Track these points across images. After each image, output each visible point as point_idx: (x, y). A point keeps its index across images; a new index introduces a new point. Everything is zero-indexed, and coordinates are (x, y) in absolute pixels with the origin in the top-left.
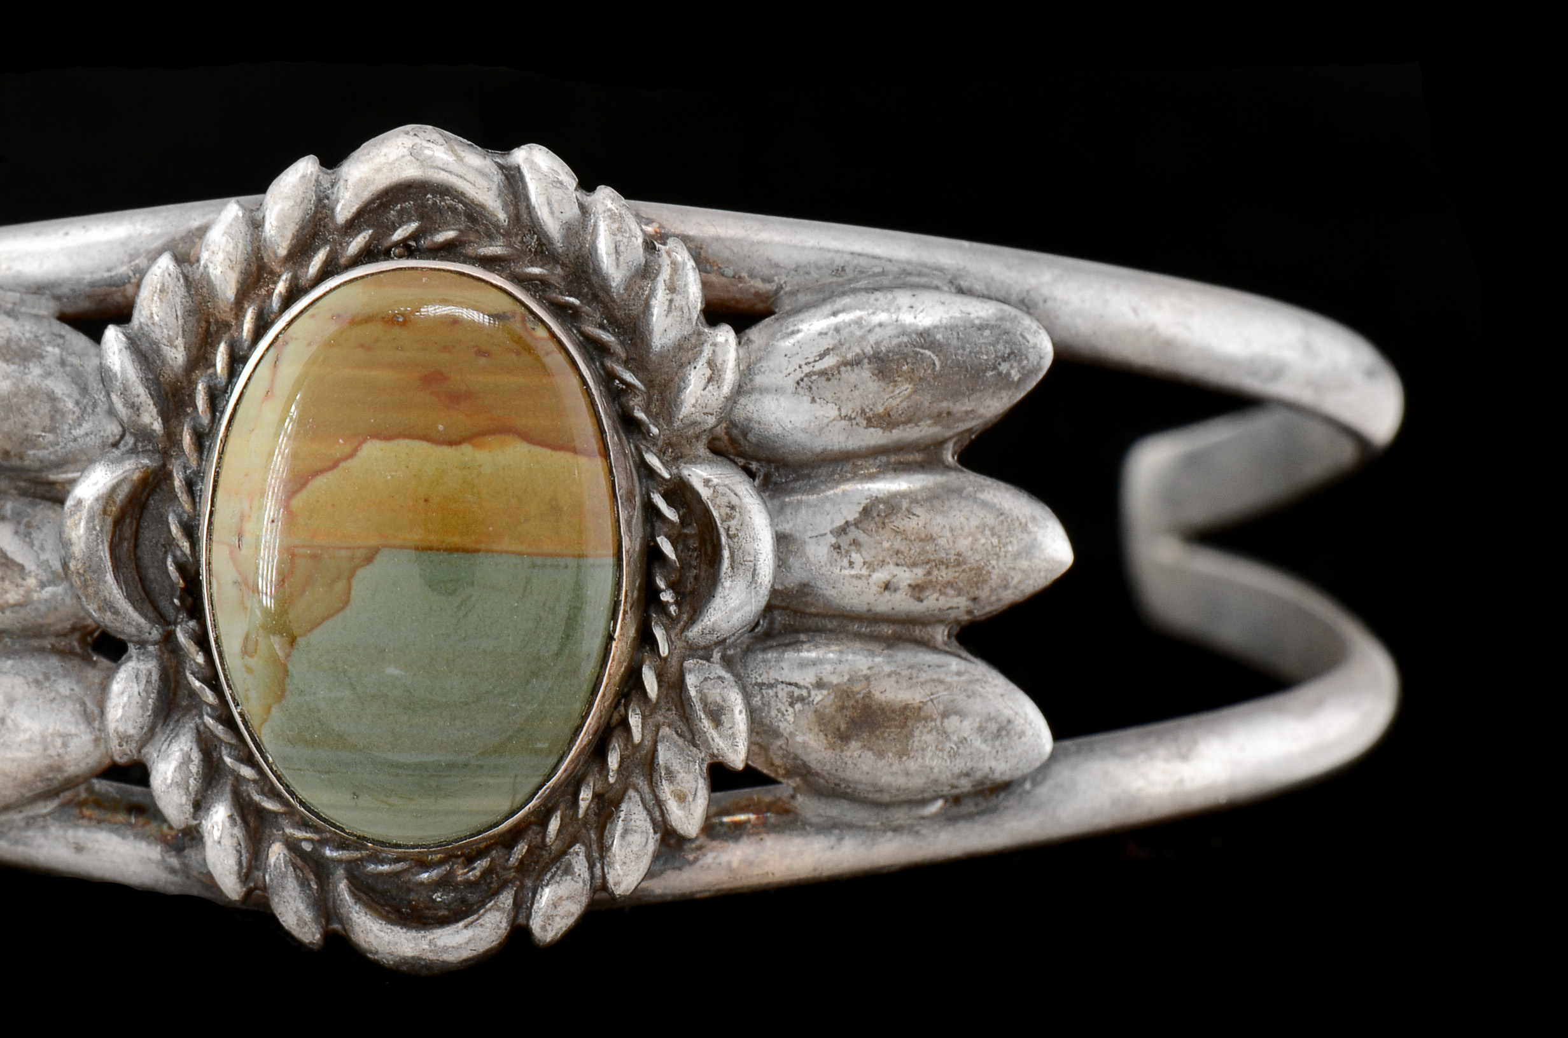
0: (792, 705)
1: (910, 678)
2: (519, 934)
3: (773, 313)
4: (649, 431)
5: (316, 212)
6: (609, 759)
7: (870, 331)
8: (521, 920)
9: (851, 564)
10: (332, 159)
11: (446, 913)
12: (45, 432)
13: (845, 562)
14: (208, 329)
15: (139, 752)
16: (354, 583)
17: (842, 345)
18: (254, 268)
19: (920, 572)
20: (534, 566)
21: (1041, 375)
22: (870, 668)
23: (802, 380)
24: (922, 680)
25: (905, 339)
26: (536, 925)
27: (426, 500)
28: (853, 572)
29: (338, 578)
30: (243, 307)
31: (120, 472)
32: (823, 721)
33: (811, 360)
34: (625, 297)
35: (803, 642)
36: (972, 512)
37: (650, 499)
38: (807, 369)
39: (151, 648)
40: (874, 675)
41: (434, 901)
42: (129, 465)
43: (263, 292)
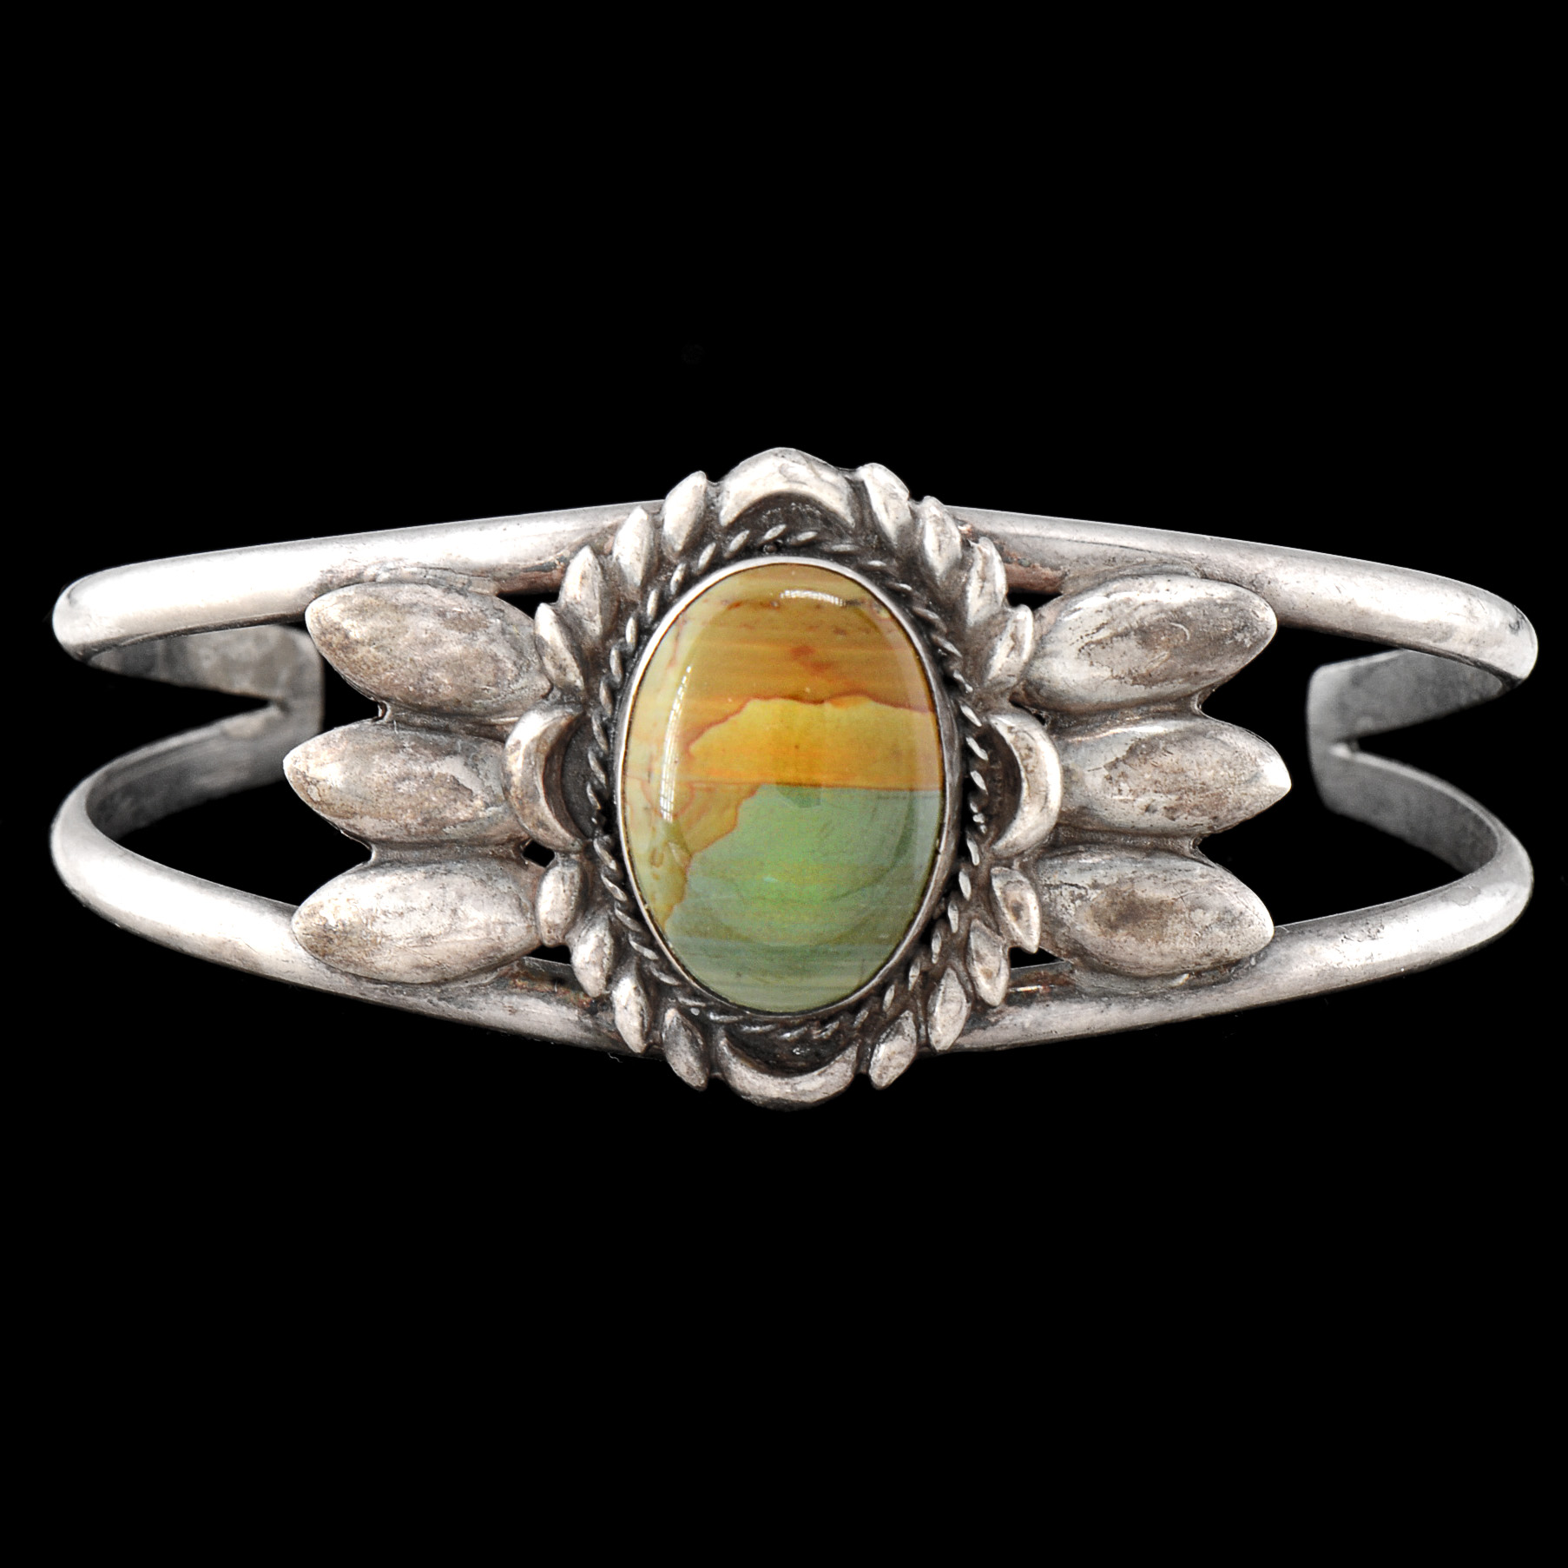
0: (1073, 901)
1: (1165, 880)
2: (861, 1080)
3: (1060, 594)
4: (965, 689)
5: (704, 516)
6: (933, 945)
7: (1135, 609)
8: (863, 1070)
9: (1120, 791)
10: (717, 473)
11: (804, 1064)
12: (488, 685)
13: (1115, 790)
14: (619, 607)
15: (564, 937)
16: (740, 810)
17: (1114, 620)
18: (656, 559)
19: (1173, 797)
20: (879, 797)
21: (1268, 642)
22: (1134, 872)
23: (1083, 648)
24: (1173, 881)
25: (1163, 616)
26: (874, 1074)
27: (797, 747)
28: (1121, 798)
29: (727, 807)
30: (646, 591)
31: (551, 718)
32: (1098, 915)
33: (1090, 632)
34: (946, 584)
35: (1082, 852)
36: (1214, 750)
37: (966, 743)
38: (1087, 640)
39: (573, 856)
40: (1137, 877)
41: (794, 1054)
42: (557, 713)
43: (663, 578)
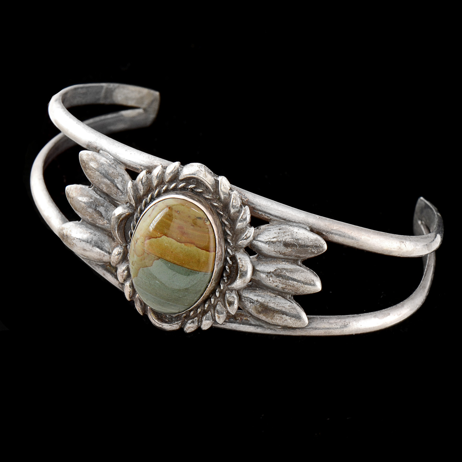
0: (250, 303)
1: (277, 305)
2: (181, 329)
3: (269, 223)
4: (230, 244)
5: (176, 175)
6: (206, 305)
7: (285, 236)
8: (183, 327)
9: (270, 280)
10: (184, 163)
11: (167, 320)
12: (114, 194)
13: (268, 279)
14: (149, 189)
15: (116, 265)
16: (154, 262)
17: (278, 237)
18: (161, 181)
19: (284, 285)
20: (191, 272)
21: (323, 253)
22: (269, 300)
23: (268, 242)
24: (280, 306)
25: (292, 240)
26: (185, 329)
27: (172, 252)
28: (270, 281)
29: (151, 260)
30: (157, 188)
31: (124, 211)
32: (256, 309)
33: (271, 238)
34: (233, 215)
35: (257, 290)
36: (299, 277)
37: (226, 258)
38: (269, 240)
39: (123, 247)
40: (270, 302)
41: (167, 316)
42: (126, 211)
43: (162, 186)
